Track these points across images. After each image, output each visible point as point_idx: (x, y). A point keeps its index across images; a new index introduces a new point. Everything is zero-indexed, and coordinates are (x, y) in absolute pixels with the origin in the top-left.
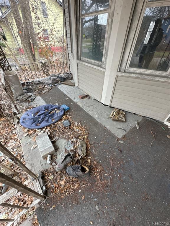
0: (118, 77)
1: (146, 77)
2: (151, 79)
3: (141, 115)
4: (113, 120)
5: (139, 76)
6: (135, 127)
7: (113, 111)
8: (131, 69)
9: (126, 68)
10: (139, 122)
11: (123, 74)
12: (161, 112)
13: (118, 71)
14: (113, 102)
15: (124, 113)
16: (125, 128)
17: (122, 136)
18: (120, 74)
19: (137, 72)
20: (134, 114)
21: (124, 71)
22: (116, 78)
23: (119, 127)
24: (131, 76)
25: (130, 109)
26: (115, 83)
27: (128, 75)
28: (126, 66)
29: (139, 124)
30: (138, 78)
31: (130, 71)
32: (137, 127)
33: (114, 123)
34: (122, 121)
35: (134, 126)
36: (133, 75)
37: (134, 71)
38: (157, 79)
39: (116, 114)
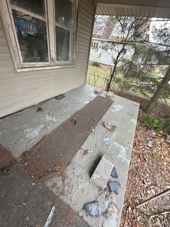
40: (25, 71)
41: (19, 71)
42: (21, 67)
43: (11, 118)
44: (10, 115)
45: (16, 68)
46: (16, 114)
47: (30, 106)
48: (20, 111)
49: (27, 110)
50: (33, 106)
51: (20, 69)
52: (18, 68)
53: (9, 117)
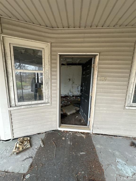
0: (11, 111)
1: (33, 106)
2: (37, 106)
3: (43, 132)
4: (17, 154)
5: (28, 106)
6: (41, 146)
7: (16, 143)
8: (21, 103)
9: (16, 103)
10: (43, 139)
11: (15, 108)
12: (54, 124)
13: (9, 107)
14: (14, 133)
15: (29, 138)
16: (31, 154)
17: (28, 167)
18: (11, 109)
19: (26, 104)
20: (38, 134)
21: (15, 106)
22: (10, 112)
23: (25, 158)
24: (22, 108)
25: (33, 132)
26: (10, 117)
27: (19, 108)
28: (15, 102)
29: (43, 141)
30: (28, 108)
31: (21, 105)
32: (42, 145)
33: (19, 156)
34: (28, 148)
35: (39, 147)
36: (23, 107)
37: (23, 104)
38: (40, 105)
39: (19, 144)
40: (131, 109)
41: (126, 108)
42: (129, 106)
43: (107, 138)
44: (107, 135)
45: (126, 106)
46: (111, 137)
47: (124, 136)
48: (114, 136)
49: (120, 138)
50: (127, 137)
51: (128, 107)
52: (127, 106)
53: (106, 136)
